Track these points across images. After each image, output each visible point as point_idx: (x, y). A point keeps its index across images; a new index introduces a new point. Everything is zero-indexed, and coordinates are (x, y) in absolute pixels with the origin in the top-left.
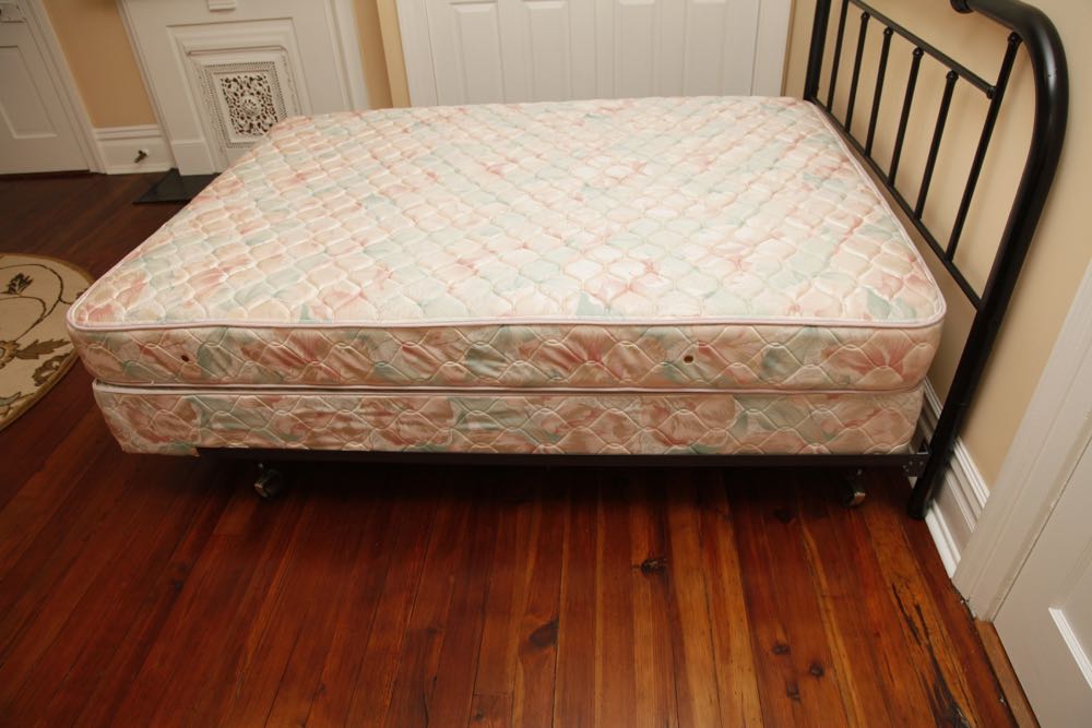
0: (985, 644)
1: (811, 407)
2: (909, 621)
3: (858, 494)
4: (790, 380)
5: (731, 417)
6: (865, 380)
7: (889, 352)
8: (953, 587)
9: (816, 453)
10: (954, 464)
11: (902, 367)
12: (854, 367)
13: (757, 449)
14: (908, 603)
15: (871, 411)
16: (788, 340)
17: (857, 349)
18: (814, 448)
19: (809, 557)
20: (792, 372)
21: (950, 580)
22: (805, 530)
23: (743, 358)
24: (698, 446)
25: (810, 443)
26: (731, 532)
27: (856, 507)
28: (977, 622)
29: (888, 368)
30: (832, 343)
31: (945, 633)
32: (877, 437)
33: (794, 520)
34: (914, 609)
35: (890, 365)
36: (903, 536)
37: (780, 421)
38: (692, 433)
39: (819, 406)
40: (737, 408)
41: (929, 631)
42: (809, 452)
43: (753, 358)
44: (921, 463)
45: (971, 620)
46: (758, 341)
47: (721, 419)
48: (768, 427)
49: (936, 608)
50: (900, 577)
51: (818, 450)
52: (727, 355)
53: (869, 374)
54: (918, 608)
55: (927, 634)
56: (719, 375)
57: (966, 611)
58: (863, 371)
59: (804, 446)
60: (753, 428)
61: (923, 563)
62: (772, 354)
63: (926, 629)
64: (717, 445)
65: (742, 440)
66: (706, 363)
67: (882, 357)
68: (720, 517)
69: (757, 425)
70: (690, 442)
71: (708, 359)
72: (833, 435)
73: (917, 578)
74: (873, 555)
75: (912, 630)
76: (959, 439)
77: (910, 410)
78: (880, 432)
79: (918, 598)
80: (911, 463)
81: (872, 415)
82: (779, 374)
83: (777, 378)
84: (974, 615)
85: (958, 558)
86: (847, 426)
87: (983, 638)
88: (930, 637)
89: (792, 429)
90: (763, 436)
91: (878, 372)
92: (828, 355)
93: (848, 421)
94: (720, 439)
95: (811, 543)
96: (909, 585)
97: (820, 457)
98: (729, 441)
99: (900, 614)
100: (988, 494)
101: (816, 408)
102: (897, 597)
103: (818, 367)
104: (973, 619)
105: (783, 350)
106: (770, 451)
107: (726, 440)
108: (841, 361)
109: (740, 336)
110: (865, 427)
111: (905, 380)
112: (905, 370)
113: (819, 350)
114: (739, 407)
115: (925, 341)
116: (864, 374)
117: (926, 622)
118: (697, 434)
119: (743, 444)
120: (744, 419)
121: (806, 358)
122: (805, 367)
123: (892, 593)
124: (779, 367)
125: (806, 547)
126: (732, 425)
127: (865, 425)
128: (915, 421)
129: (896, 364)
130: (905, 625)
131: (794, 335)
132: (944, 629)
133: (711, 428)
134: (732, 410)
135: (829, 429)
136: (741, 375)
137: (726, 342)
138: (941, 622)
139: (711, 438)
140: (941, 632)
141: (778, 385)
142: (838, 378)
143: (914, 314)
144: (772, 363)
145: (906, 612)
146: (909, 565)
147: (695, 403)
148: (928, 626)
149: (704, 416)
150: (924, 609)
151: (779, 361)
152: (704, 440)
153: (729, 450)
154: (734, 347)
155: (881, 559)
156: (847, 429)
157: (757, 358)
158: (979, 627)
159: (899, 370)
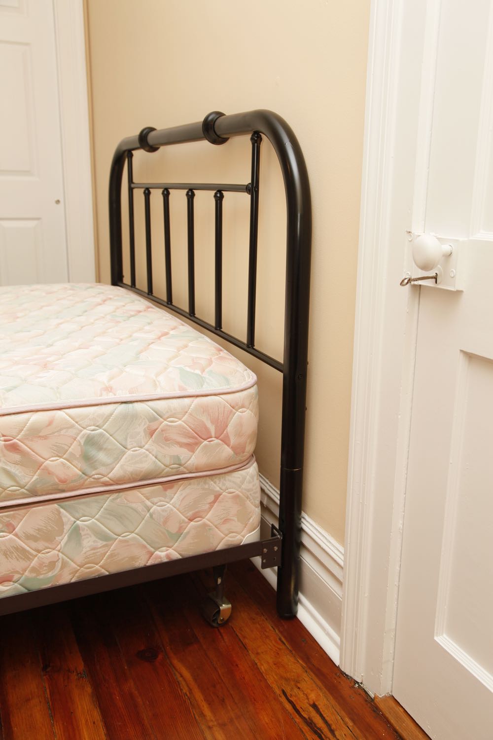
0: (393, 721)
1: (148, 503)
2: (310, 723)
3: (224, 607)
4: (117, 471)
5: (61, 532)
6: (196, 458)
7: (212, 422)
8: (343, 673)
9: (165, 560)
10: (306, 541)
11: (227, 436)
12: (182, 445)
13: (100, 568)
14: (303, 705)
15: (211, 498)
16: (105, 421)
17: (180, 422)
18: (163, 555)
19: (185, 690)
20: (118, 459)
21: (338, 668)
22: (176, 662)
23: (60, 452)
24: (27, 579)
25: (157, 549)
26: (89, 689)
27: (226, 623)
28: (376, 701)
29: (217, 441)
30: (153, 419)
31: (350, 724)
32: (225, 528)
33: (160, 657)
34: (311, 709)
35: (217, 438)
36: (280, 639)
37: (119, 529)
38: (19, 565)
39: (155, 500)
40: (65, 520)
41: (333, 727)
42: (157, 562)
43: (70, 450)
44: (276, 548)
45: (371, 703)
46: (72, 426)
47: (47, 536)
48: (105, 537)
49: (333, 702)
50: (287, 680)
51: (167, 556)
52: (40, 449)
53: (199, 450)
54: (315, 706)
55: (332, 732)
56: (35, 477)
57: (362, 692)
58: (191, 447)
59: (152, 554)
60: (89, 542)
61: (307, 659)
62: (91, 441)
63: (329, 725)
64: (50, 574)
65: (80, 559)
66: (16, 463)
67: (207, 430)
68: (74, 677)
69: (94, 538)
70: (16, 577)
71: (17, 457)
72: (179, 533)
73: (305, 675)
74: (254, 667)
75: (316, 732)
76: (303, 514)
77: (249, 490)
78: (226, 521)
79: (313, 696)
80: (265, 550)
81: (214, 502)
82: (104, 465)
83: (102, 470)
84: (372, 696)
85: (337, 638)
86: (191, 520)
87: (388, 715)
88: (337, 733)
89: (133, 535)
90: (102, 550)
91: (206, 446)
92: (152, 434)
93: (190, 514)
94: (52, 565)
95: (184, 673)
96: (299, 685)
97: (171, 564)
98: (64, 565)
99: (298, 719)
100: (342, 551)
101: (154, 504)
102: (290, 702)
103: (143, 450)
104: (372, 700)
105: (101, 435)
106: (114, 569)
107: (59, 565)
108: (167, 439)
109: (50, 423)
110: (210, 517)
111: (236, 453)
112: (233, 441)
113: (140, 429)
114: (67, 517)
115: (243, 407)
116: (193, 451)
117: (328, 719)
118: (23, 564)
119: (81, 566)
120: (76, 532)
121: (129, 440)
122: (129, 452)
123: (283, 699)
124: (101, 456)
125: (180, 679)
126: (63, 543)
127: (208, 516)
128: (258, 502)
129: (222, 435)
130: (305, 728)
131: (111, 414)
132: (347, 719)
133: (39, 551)
134: (60, 523)
135: (174, 529)
136: (61, 473)
137: (35, 433)
138: (343, 713)
139: (41, 565)
140: (346, 724)
141: (106, 479)
142: (167, 461)
143: (228, 381)
144: (93, 452)
145: (305, 716)
146: (294, 665)
147: (14, 523)
148: (330, 722)
149: (28, 537)
150: (321, 705)
151: (100, 449)
152: (34, 570)
153: (66, 578)
154: (45, 437)
155: (263, 668)
156: (192, 523)
157: (75, 449)
158: (382, 706)
159: (226, 441)
